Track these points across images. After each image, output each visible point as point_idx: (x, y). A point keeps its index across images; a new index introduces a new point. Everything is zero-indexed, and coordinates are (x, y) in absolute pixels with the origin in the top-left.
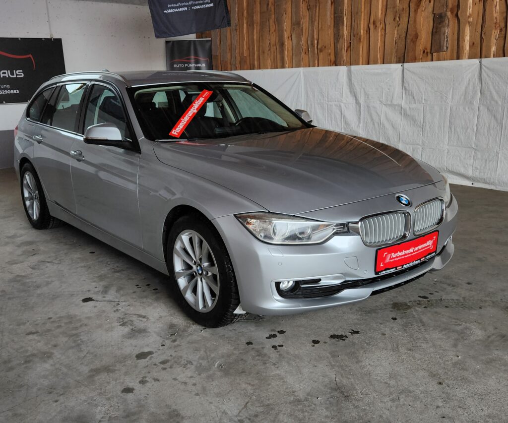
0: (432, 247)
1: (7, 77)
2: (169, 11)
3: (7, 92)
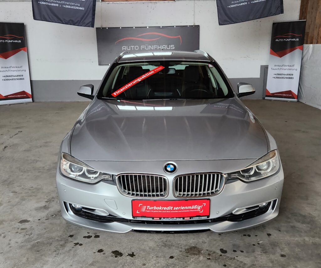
0: (201, 211)
2: (232, 6)
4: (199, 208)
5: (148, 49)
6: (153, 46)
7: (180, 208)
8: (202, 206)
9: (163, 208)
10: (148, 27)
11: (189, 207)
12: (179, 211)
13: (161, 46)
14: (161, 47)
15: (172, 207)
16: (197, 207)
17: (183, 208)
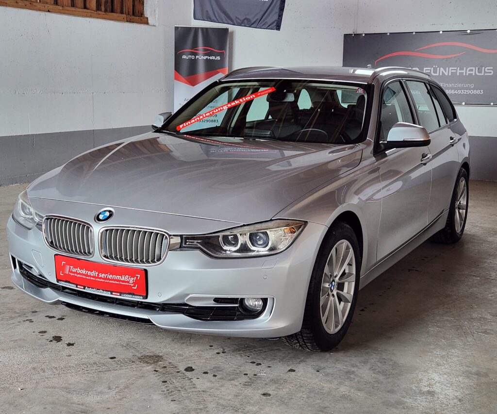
0: (134, 286)
1: (474, 74)
3: (469, 92)
4: (131, 280)
5: (438, 74)
6: (447, 68)
7: (107, 276)
8: (135, 278)
9: (87, 271)
10: (441, 32)
11: (119, 277)
12: (106, 281)
13: (465, 68)
14: (464, 71)
15: (97, 273)
16: (128, 278)
17: (110, 277)
